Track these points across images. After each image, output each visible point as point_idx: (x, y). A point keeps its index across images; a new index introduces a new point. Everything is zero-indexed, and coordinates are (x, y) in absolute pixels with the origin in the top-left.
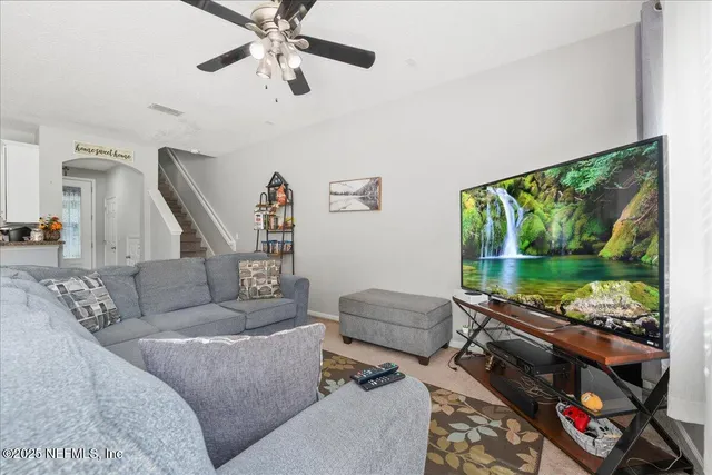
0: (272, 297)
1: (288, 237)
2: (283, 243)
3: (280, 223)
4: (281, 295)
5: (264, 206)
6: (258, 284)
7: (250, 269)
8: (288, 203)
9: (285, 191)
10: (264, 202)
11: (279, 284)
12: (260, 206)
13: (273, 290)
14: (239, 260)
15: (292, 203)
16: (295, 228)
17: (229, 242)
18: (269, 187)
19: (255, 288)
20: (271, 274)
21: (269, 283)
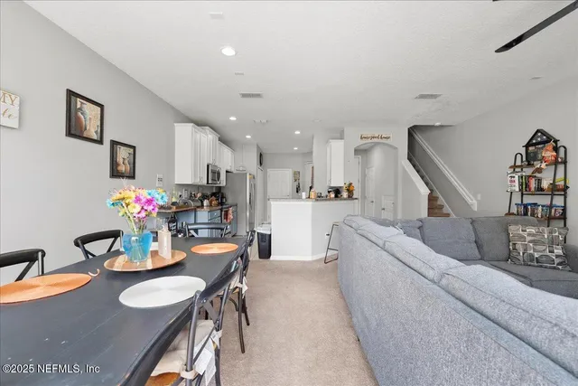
0: (554, 268)
1: (559, 201)
2: (551, 206)
3: (545, 184)
4: (568, 268)
5: (519, 167)
6: (535, 250)
7: (525, 234)
8: (560, 161)
9: (556, 149)
10: (519, 163)
11: (566, 255)
12: (514, 167)
13: (557, 261)
14: (508, 224)
15: (565, 162)
16: (568, 191)
17: (470, 201)
18: (527, 146)
19: (532, 255)
20: (552, 242)
21: (551, 252)
